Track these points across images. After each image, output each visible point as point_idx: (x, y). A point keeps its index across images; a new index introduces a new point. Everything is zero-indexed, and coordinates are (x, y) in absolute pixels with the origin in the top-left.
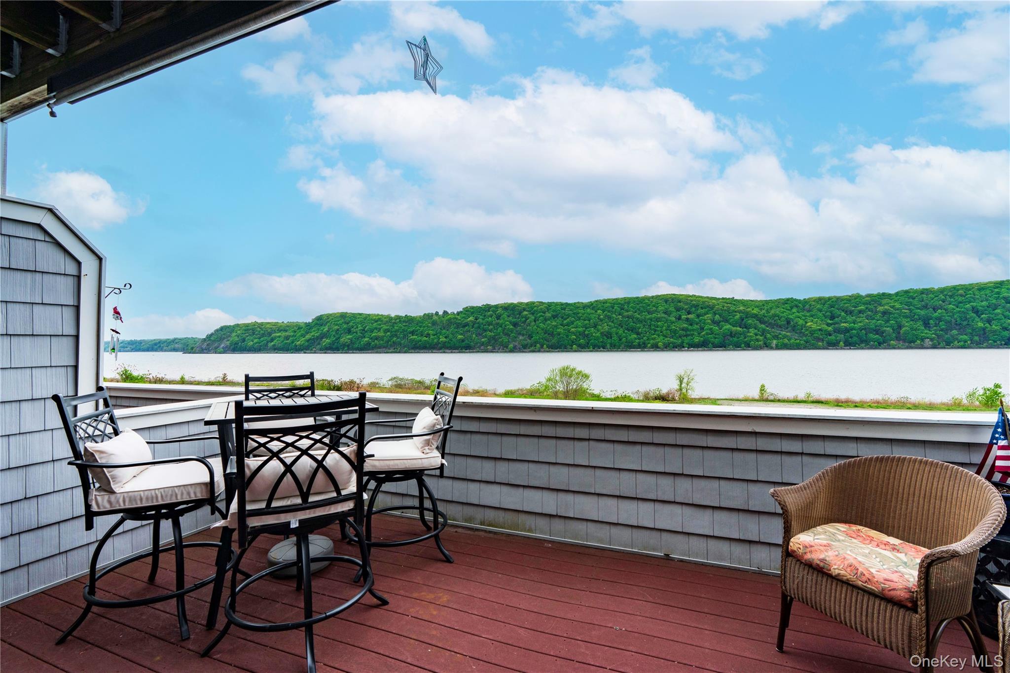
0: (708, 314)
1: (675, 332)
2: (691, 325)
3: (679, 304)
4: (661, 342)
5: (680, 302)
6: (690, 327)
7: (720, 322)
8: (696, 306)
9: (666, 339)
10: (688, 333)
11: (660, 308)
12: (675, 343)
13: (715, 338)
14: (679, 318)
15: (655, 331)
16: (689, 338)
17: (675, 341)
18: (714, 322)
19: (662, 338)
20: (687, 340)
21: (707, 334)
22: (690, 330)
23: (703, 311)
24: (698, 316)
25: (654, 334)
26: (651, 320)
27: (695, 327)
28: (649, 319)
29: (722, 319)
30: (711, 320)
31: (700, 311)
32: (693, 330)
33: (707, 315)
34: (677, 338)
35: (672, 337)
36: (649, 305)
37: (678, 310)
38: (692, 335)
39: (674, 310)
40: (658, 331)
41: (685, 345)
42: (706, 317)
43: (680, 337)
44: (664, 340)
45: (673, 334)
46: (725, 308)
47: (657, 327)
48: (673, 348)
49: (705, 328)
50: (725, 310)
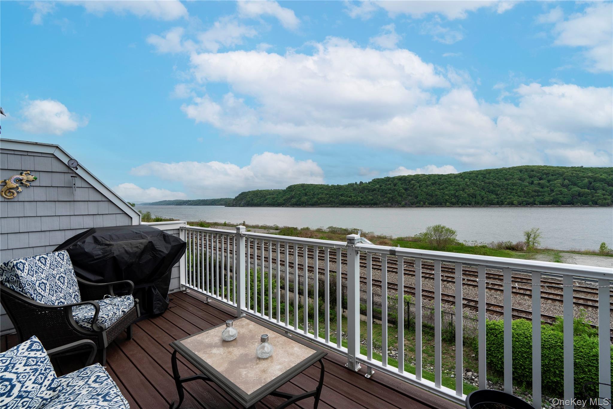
0: (558, 179)
1: (528, 193)
2: (542, 188)
3: (532, 173)
4: (515, 200)
5: (533, 171)
6: (541, 190)
7: (569, 185)
8: (547, 174)
9: (520, 198)
10: (540, 194)
11: (516, 176)
12: (528, 201)
13: (564, 197)
14: (532, 183)
15: (511, 192)
16: (540, 197)
17: (528, 200)
18: (563, 185)
19: (517, 197)
20: (538, 199)
21: (557, 194)
22: (542, 192)
23: (553, 177)
24: (549, 181)
25: (510, 195)
26: (508, 185)
27: (546, 189)
28: (506, 184)
29: (571, 183)
30: (560, 184)
31: (550, 177)
32: (544, 192)
33: (557, 181)
34: (530, 198)
35: (525, 197)
36: (506, 174)
37: (531, 177)
38: (543, 195)
39: (527, 177)
40: (514, 192)
41: (536, 203)
42: (555, 182)
43: (532, 197)
44: (518, 199)
45: (526, 195)
46: (574, 175)
47: (513, 190)
48: (526, 205)
49: (555, 190)
50: (574, 176)
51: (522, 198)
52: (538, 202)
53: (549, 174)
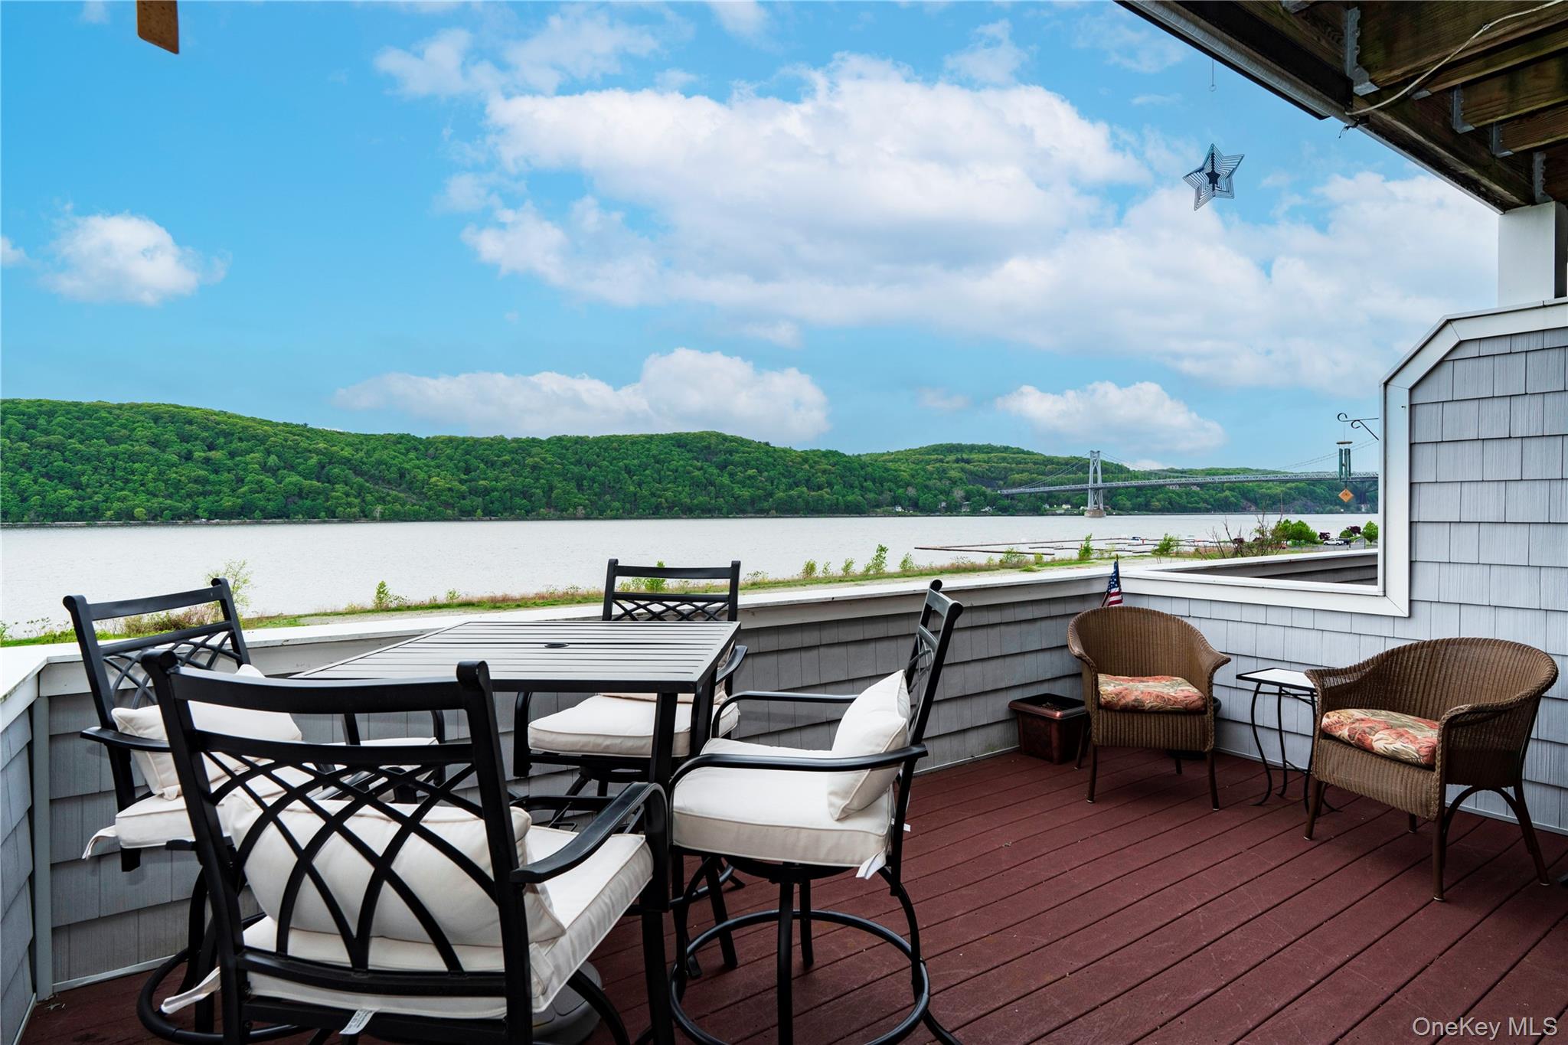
0: (252, 452)
1: (178, 486)
2: (216, 472)
3: (187, 427)
4: (140, 504)
5: (190, 422)
6: (212, 477)
7: (279, 469)
8: (227, 435)
9: (155, 500)
10: (209, 488)
11: (139, 433)
12: (177, 509)
13: (268, 500)
14: (188, 457)
15: (127, 481)
16: (211, 498)
17: (176, 504)
18: (264, 468)
19: (143, 497)
20: (204, 503)
21: (253, 492)
22: (214, 483)
23: (244, 445)
24: (232, 455)
25: (122, 489)
26: (116, 457)
27: (225, 476)
28: (110, 454)
29: (282, 464)
30: (259, 463)
31: (236, 445)
32: (220, 483)
33: (252, 455)
34: (182, 499)
35: (170, 496)
36: (110, 424)
37: (185, 439)
38: (218, 493)
39: (175, 438)
40: (135, 482)
41: (200, 512)
42: (248, 458)
43: (189, 496)
44: (148, 501)
45: (171, 490)
46: (289, 442)
47: (133, 473)
48: (172, 519)
49: (246, 480)
50: (290, 447)
51: (161, 499)
52: (205, 511)
53: (233, 435)
